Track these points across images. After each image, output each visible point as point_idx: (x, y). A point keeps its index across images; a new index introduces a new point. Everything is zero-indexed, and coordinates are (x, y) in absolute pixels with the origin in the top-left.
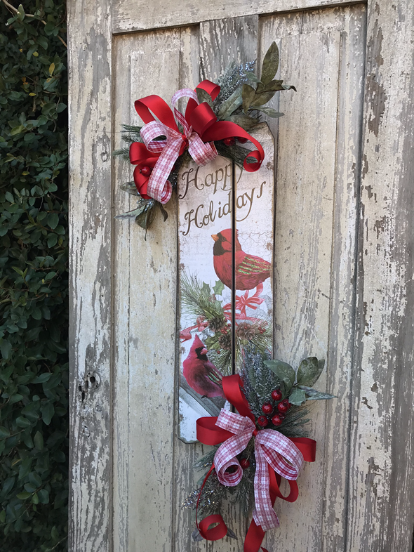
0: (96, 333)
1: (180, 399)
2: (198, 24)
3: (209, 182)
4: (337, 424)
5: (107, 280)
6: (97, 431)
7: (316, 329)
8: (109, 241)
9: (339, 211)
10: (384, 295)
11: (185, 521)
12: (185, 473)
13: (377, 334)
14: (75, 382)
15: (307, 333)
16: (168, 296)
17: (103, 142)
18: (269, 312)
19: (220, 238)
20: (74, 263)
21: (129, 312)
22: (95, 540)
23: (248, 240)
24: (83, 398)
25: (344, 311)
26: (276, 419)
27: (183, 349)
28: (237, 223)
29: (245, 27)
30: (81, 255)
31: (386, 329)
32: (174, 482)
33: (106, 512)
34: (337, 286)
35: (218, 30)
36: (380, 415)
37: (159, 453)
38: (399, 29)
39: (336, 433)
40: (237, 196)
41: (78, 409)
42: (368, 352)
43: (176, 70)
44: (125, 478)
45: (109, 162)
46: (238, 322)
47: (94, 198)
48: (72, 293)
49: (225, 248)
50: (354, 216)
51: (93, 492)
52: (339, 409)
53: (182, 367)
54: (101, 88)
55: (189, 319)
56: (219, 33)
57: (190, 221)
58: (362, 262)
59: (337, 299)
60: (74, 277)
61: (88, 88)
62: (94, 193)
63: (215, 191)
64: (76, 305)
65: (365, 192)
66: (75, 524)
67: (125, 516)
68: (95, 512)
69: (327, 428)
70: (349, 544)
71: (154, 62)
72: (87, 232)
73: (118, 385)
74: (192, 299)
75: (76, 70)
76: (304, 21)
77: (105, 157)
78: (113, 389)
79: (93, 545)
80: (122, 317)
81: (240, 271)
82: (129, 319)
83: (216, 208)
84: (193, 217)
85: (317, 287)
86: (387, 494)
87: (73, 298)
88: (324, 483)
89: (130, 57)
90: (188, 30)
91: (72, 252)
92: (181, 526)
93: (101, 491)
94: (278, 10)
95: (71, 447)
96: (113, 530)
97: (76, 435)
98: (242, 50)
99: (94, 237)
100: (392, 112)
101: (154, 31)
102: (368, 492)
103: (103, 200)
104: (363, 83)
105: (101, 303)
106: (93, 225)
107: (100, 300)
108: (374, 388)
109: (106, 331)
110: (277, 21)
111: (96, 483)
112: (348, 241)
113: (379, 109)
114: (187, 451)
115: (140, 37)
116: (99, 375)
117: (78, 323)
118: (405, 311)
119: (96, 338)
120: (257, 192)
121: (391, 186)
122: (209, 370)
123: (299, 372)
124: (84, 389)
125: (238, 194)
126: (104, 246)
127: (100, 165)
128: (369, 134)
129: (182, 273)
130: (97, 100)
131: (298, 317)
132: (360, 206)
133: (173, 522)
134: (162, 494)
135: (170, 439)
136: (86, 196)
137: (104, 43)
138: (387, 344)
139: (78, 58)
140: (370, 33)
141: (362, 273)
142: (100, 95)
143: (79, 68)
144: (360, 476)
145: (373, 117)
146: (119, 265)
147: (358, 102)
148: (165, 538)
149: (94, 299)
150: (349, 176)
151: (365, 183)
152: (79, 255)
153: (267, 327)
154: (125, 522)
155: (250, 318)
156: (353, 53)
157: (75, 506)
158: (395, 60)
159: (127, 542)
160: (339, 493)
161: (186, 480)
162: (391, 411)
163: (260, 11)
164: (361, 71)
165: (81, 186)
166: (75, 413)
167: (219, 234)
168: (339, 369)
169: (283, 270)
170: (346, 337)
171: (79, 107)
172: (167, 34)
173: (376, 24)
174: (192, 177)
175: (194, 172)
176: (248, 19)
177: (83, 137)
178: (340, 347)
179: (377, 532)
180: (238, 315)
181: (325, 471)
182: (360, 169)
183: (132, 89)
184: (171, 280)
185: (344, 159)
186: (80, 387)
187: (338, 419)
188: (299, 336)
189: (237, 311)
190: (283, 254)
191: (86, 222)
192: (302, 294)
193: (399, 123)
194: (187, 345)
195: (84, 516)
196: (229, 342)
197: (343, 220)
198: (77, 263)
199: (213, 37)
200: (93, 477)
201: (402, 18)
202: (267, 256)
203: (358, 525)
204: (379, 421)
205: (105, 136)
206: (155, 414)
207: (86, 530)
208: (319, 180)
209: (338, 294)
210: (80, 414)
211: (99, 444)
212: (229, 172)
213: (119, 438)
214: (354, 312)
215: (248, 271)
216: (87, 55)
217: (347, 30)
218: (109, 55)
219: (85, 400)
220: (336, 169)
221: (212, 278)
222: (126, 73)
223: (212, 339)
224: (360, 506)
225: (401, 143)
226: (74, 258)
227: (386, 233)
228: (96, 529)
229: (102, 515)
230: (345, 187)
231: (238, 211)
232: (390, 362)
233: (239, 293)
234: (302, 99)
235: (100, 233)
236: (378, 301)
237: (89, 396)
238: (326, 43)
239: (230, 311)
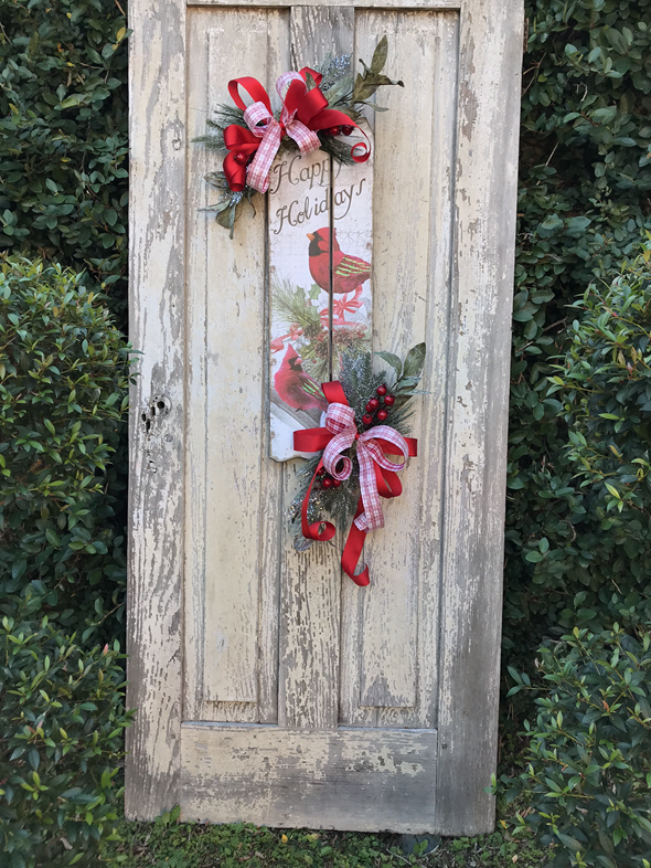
0: (165, 350)
1: (271, 415)
2: (289, 8)
3: (304, 177)
4: (433, 428)
5: (179, 287)
6: (166, 465)
7: (414, 333)
8: (181, 242)
9: (435, 214)
10: (477, 295)
11: (273, 553)
12: (273, 501)
13: (471, 334)
14: (137, 409)
15: (404, 338)
16: (254, 304)
17: (175, 128)
18: (368, 316)
19: (316, 238)
20: (136, 268)
21: (206, 325)
22: (163, 594)
23: (347, 240)
24: (148, 427)
25: (440, 314)
26: (382, 414)
27: (275, 361)
28: (335, 221)
29: (340, 18)
30: (145, 258)
31: (479, 328)
32: (261, 512)
33: (178, 558)
34: (433, 288)
35: (311, 17)
36: (474, 412)
37: (244, 481)
38: (489, 40)
39: (432, 436)
40: (335, 192)
41: (141, 441)
42: (462, 352)
43: (264, 54)
44: (201, 516)
45: (183, 151)
46: (335, 327)
47: (163, 191)
48: (133, 304)
49: (322, 248)
50: (449, 220)
51: (161, 538)
52: (434, 412)
53: (273, 380)
54: (172, 65)
55: (281, 326)
56: (312, 21)
57: (282, 219)
58: (457, 263)
59: (433, 303)
60: (136, 285)
61: (156, 63)
62: (163, 186)
63: (311, 186)
64: (139, 318)
65: (459, 195)
66: (137, 579)
67: (200, 560)
68: (163, 560)
69: (424, 432)
70: (446, 543)
71: (238, 42)
72: (154, 231)
73: (191, 410)
74: (284, 305)
75: (139, 40)
76: (399, 21)
77: (177, 145)
78: (186, 415)
79: (161, 600)
80: (197, 331)
81: (338, 272)
82: (206, 333)
83: (312, 205)
84: (286, 213)
85: (414, 290)
86: (481, 488)
87: (133, 309)
88: (421, 488)
89: (208, 35)
90: (276, 13)
91: (134, 255)
92: (268, 560)
93: (171, 534)
94: (375, 6)
95: (130, 489)
96: (184, 580)
97: (138, 473)
98: (337, 41)
99: (162, 237)
100: (483, 119)
101: (237, 8)
102: (463, 488)
103: (173, 194)
104: (457, 90)
105: (172, 315)
106: (161, 223)
107: (170, 311)
108: (469, 387)
109: (177, 347)
110: (372, 17)
111: (165, 526)
112: (443, 244)
113: (472, 116)
114: (276, 476)
115: (220, 12)
116: (170, 399)
117: (141, 339)
118: (497, 310)
119: (165, 355)
120: (356, 189)
121: (483, 190)
122: (304, 381)
123: (406, 363)
124: (149, 417)
125: (336, 191)
126: (176, 247)
127: (171, 153)
128: (462, 139)
129: (272, 276)
130: (167, 77)
131: (395, 322)
132: (454, 209)
133: (260, 556)
134: (247, 526)
135: (257, 464)
136: (153, 189)
137: (176, 13)
138: (480, 344)
139: (143, 27)
140: (463, 41)
141: (457, 275)
142: (171, 73)
143: (144, 38)
144: (455, 474)
145: (466, 122)
146: (193, 271)
147: (452, 108)
148: (251, 575)
149: (162, 309)
150: (443, 179)
151: (459, 186)
152: (142, 258)
153: (366, 332)
154: (201, 568)
155: (349, 323)
156: (447, 58)
157: (137, 558)
158: (485, 70)
159: (204, 590)
160: (435, 497)
161: (274, 508)
162: (484, 406)
163: (356, 4)
164: (454, 78)
165: (146, 177)
166: (137, 446)
167: (315, 233)
168: (434, 372)
169: (381, 272)
170: (441, 340)
171: (143, 85)
172: (252, 13)
173: (469, 32)
174: (285, 170)
175: (288, 165)
176: (344, 10)
177: (149, 120)
178: (435, 350)
179: (472, 527)
180: (336, 320)
181: (422, 476)
182: (454, 172)
183: (210, 70)
184: (257, 286)
185: (439, 162)
186: (144, 416)
187: (434, 422)
188: (397, 341)
189: (335, 316)
190: (381, 257)
191: (153, 220)
192: (399, 297)
193: (490, 130)
194: (279, 357)
195: (148, 568)
196: (326, 350)
197: (438, 223)
198: (140, 267)
199: (306, 24)
200: (161, 520)
201: (492, 30)
202: (367, 257)
203: (454, 523)
204: (473, 418)
205: (177, 121)
206: (239, 437)
207: (151, 584)
208: (416, 181)
209: (434, 297)
210: (143, 447)
211: (169, 480)
212: (327, 167)
213: (193, 472)
214: (449, 313)
215: (347, 273)
216: (154, 25)
217: (440, 35)
218: (183, 28)
219: (150, 431)
220: (431, 172)
221: (307, 282)
222: (203, 51)
223: (307, 347)
224: (455, 504)
225: (492, 149)
226: (136, 262)
227: (479, 235)
228: (164, 581)
229: (172, 562)
230: (440, 190)
231: (336, 209)
232: (483, 359)
233: (337, 296)
234: (399, 99)
235: (171, 232)
236: (472, 301)
237: (156, 425)
238: (422, 45)
239: (327, 316)
